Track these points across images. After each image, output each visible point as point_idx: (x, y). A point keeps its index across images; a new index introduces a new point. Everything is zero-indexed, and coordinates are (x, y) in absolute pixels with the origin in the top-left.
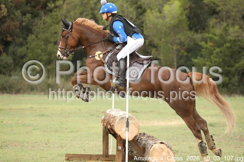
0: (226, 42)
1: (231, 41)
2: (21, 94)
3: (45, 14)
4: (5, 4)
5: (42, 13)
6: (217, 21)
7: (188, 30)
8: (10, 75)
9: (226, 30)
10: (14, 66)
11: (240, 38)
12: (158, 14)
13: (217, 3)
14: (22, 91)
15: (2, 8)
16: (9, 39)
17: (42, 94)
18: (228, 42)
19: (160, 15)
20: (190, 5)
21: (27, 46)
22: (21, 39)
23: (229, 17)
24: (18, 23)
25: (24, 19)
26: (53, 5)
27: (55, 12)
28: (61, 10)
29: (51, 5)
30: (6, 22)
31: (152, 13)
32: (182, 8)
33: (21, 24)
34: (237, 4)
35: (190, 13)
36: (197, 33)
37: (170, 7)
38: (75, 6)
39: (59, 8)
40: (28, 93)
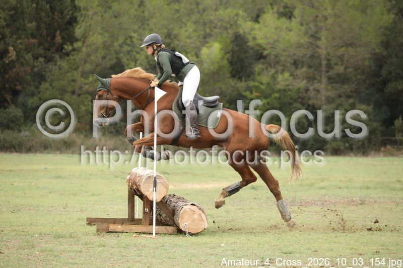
0: (274, 91)
1: (279, 91)
2: (32, 152)
3: (61, 57)
4: (13, 46)
5: (57, 56)
6: (264, 66)
7: (230, 78)
8: (20, 131)
9: (274, 77)
10: (24, 120)
11: (290, 87)
12: (195, 59)
13: (264, 46)
14: (34, 150)
15: (10, 51)
16: (19, 88)
17: (58, 153)
18: (276, 92)
20: (233, 48)
21: (39, 96)
22: (33, 88)
23: (277, 63)
24: (29, 68)
25: (36, 64)
26: (70, 48)
27: (73, 55)
28: (80, 54)
29: (68, 48)
30: (15, 67)
32: (222, 52)
33: (32, 70)
34: (287, 47)
35: (232, 57)
36: (241, 81)
37: (209, 50)
38: (97, 49)
39: (78, 51)
40: (41, 152)
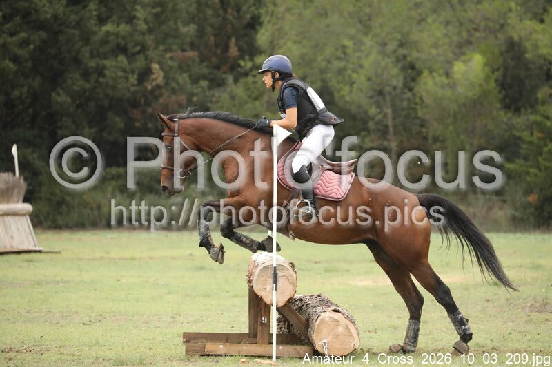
4: (160, 63)
7: (501, 109)
12: (444, 80)
15: (154, 71)
19: (446, 81)
20: (505, 62)
24: (184, 97)
25: (195, 91)
26: (249, 65)
27: (254, 76)
30: (161, 95)
31: (434, 78)
33: (189, 100)
37: (466, 66)
